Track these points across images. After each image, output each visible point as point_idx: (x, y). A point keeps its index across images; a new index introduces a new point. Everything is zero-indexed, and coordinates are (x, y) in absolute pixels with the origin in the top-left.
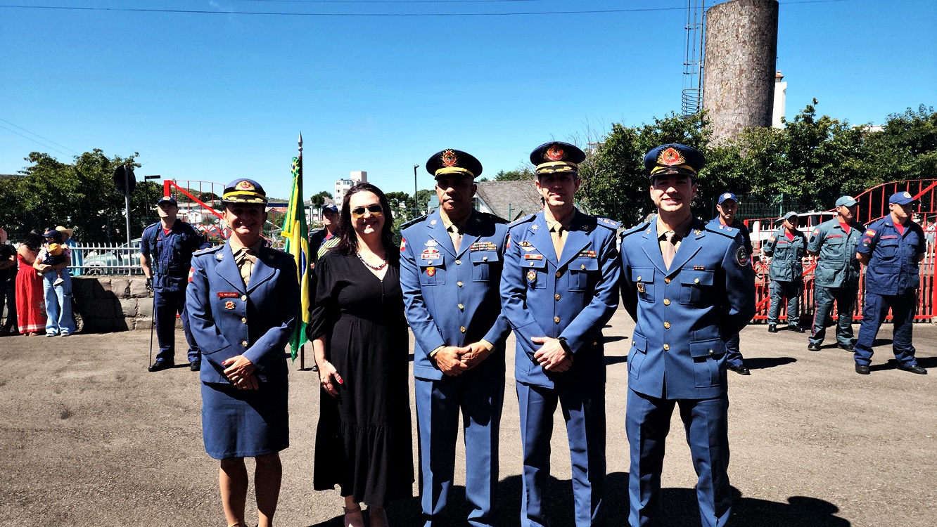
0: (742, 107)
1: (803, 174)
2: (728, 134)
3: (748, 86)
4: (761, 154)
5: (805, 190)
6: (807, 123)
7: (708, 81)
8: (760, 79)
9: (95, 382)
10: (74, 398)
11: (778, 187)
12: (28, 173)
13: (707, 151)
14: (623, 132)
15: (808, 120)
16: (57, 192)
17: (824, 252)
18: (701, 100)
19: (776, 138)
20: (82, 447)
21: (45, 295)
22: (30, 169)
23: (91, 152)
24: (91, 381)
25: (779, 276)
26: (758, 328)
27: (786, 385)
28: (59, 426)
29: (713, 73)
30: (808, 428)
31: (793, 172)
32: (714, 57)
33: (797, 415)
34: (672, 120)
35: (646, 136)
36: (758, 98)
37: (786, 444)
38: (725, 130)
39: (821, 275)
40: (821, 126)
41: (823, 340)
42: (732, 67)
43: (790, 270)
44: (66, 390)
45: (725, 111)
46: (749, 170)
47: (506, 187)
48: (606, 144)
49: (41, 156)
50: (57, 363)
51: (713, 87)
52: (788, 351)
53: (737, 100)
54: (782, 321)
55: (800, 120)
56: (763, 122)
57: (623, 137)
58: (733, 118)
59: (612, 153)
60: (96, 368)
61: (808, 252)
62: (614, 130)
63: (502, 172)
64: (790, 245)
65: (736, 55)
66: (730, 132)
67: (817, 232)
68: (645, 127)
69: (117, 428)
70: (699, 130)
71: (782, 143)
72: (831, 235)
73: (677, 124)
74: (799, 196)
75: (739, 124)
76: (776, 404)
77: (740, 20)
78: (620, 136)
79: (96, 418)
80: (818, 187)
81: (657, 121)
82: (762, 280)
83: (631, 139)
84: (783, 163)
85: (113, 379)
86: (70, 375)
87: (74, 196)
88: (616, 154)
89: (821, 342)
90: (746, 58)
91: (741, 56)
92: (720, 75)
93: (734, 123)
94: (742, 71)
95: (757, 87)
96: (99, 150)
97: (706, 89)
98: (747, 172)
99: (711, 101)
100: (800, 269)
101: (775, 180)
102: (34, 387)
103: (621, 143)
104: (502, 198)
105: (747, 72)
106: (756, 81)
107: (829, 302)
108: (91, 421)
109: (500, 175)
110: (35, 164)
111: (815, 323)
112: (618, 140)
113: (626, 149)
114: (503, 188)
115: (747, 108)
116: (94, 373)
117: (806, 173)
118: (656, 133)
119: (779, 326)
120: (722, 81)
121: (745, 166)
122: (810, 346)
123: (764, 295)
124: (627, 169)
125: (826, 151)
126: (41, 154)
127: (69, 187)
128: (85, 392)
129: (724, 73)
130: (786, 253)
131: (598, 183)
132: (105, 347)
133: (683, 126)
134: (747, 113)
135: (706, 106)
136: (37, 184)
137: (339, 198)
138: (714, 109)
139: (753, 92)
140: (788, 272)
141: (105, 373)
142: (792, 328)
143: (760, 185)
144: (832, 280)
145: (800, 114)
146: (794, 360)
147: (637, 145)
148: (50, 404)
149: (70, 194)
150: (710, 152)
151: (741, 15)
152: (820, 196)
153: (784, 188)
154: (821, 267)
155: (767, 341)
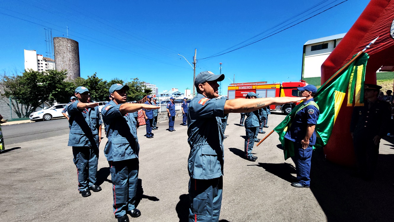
3: (72, 65)
32: (59, 53)
36: (76, 69)
40: (97, 80)
53: (69, 68)
55: (92, 77)
56: (78, 75)
57: (33, 74)
65: (67, 54)
70: (64, 76)
77: (68, 44)
81: (47, 70)
83: (36, 75)
88: (30, 80)
91: (69, 55)
95: (75, 65)
105: (72, 61)
129: (64, 59)
151: (68, 43)
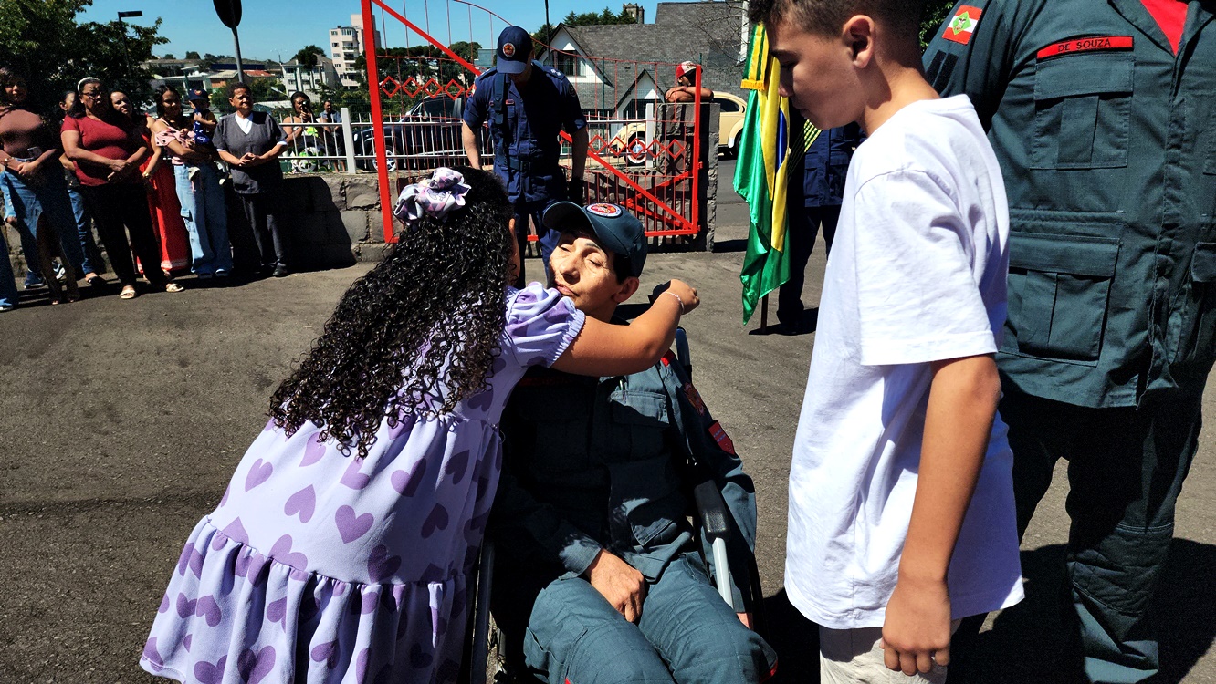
47: (616, 35)
63: (572, 14)
104: (611, 51)
109: (570, 19)
114: (611, 35)
137: (338, 55)
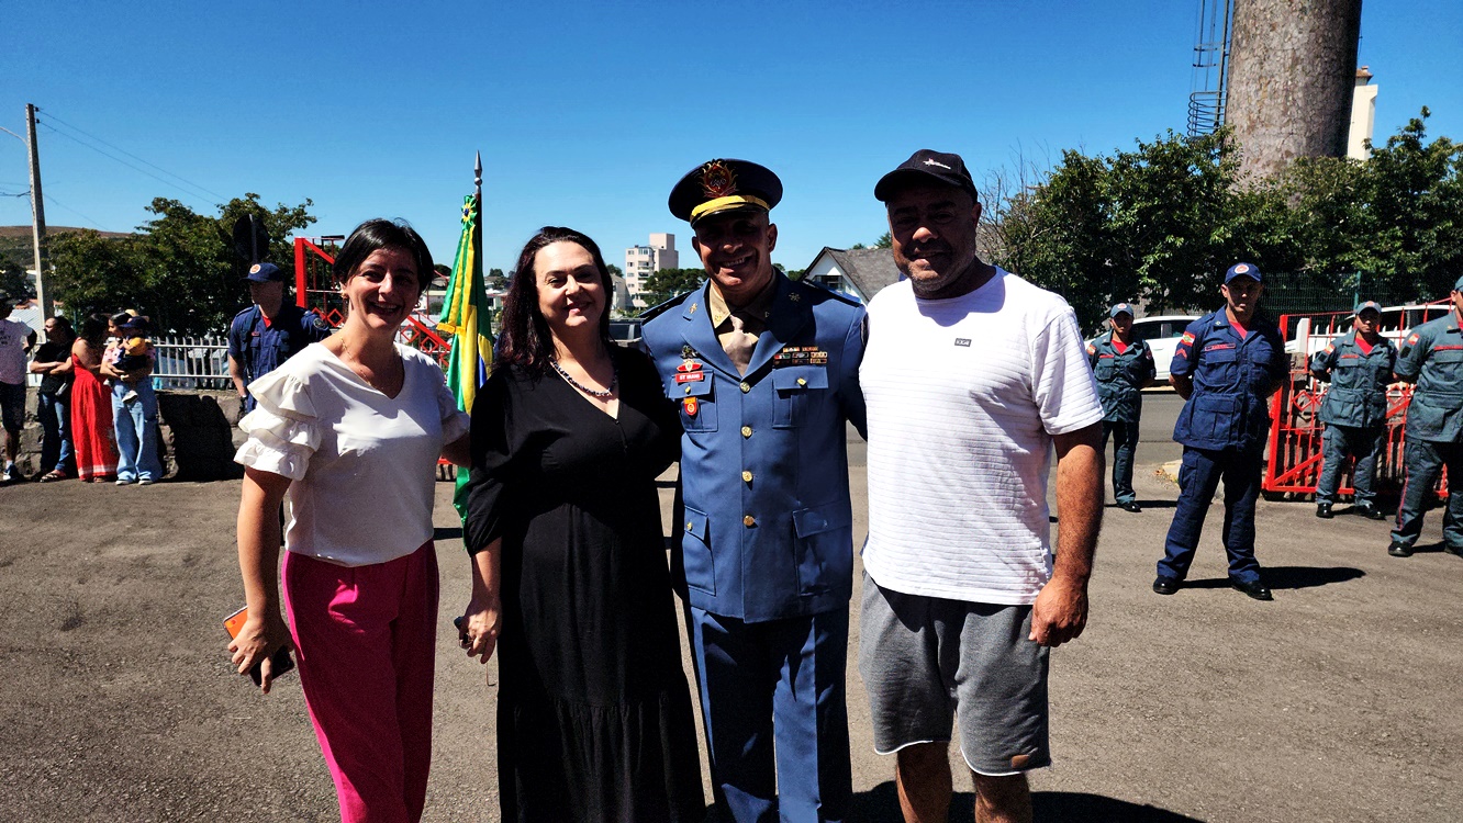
0: (1295, 122)
1: (1399, 238)
2: (1267, 170)
3: (1306, 86)
4: (1325, 203)
5: (1400, 265)
6: (1410, 149)
7: (1236, 77)
8: (1328, 74)
9: (148, 566)
10: (101, 592)
11: (1352, 260)
12: (150, 230)
13: (1229, 199)
14: (1081, 165)
15: (1412, 144)
16: (190, 259)
17: (1426, 376)
18: (1222, 111)
19: (1353, 176)
20: (67, 684)
21: (115, 420)
22: (153, 223)
23: (243, 198)
24: (143, 563)
25: (1340, 417)
26: (1297, 509)
27: (1342, 625)
28: (50, 644)
29: (1246, 64)
30: (1375, 718)
31: (1380, 234)
32: (1249, 37)
33: (1356, 688)
34: (1169, 144)
35: (1122, 172)
36: (1324, 107)
37: (1328, 750)
38: (1263, 161)
39: (1417, 419)
40: (1435, 155)
41: (1418, 536)
42: (1279, 53)
43: (1361, 406)
44: (96, 578)
45: (1264, 130)
46: (1303, 231)
48: (1052, 185)
49: (169, 204)
50: (109, 529)
51: (1243, 88)
52: (1350, 554)
53: (1286, 109)
54: (1343, 498)
55: (1397, 145)
56: (1331, 150)
57: (1079, 174)
58: (1278, 142)
59: (1061, 200)
60: (160, 541)
61: (1395, 376)
62: (1066, 162)
64: (1363, 361)
65: (1286, 33)
66: (1271, 166)
67: (1416, 340)
68: (1121, 156)
69: (136, 653)
70: (1216, 162)
71: (1363, 184)
72: (1441, 347)
73: (1176, 152)
74: (1388, 277)
75: (1288, 154)
76: (1315, 664)
78: (1076, 172)
79: (115, 631)
80: (1424, 262)
81: (1142, 147)
82: (1309, 424)
83: (1094, 177)
84: (1364, 219)
85: (178, 562)
86: (118, 552)
87: (214, 266)
88: (1068, 202)
89: (1414, 540)
90: (1304, 38)
92: (1257, 67)
93: (1278, 150)
94: (1296, 61)
95: (1323, 87)
96: (255, 196)
97: (1232, 91)
98: (1297, 235)
99: (1239, 112)
100: (1382, 404)
101: (1348, 249)
102: (51, 570)
103: (1078, 184)
105: (1306, 62)
106: (1321, 77)
107: (1433, 468)
108: (105, 638)
110: (161, 216)
111: (1403, 506)
112: (1072, 179)
113: (1085, 193)
115: (1303, 124)
116: (156, 550)
117: (1404, 238)
118: (1139, 167)
119: (1337, 507)
120: (1261, 77)
121: (1294, 224)
122: (1392, 548)
123: (1311, 451)
124: (1086, 228)
125: (1443, 198)
126: (169, 200)
127: (207, 250)
128: (124, 582)
129: (1265, 64)
130: (1355, 376)
131: (1035, 251)
132: (194, 506)
133: (1187, 155)
134: (1303, 132)
135: (1230, 121)
136: (160, 247)
137: (632, 275)
138: (1245, 126)
139: (1315, 96)
140: (1357, 410)
141: (169, 553)
142: (1362, 511)
143: (1321, 257)
144: (1440, 428)
145: (1397, 134)
146: (1358, 573)
147: (1104, 186)
148: (59, 601)
149: (208, 262)
150: (1234, 199)
152: (1426, 277)
153: (1363, 263)
154: (1419, 403)
155: (1312, 533)
